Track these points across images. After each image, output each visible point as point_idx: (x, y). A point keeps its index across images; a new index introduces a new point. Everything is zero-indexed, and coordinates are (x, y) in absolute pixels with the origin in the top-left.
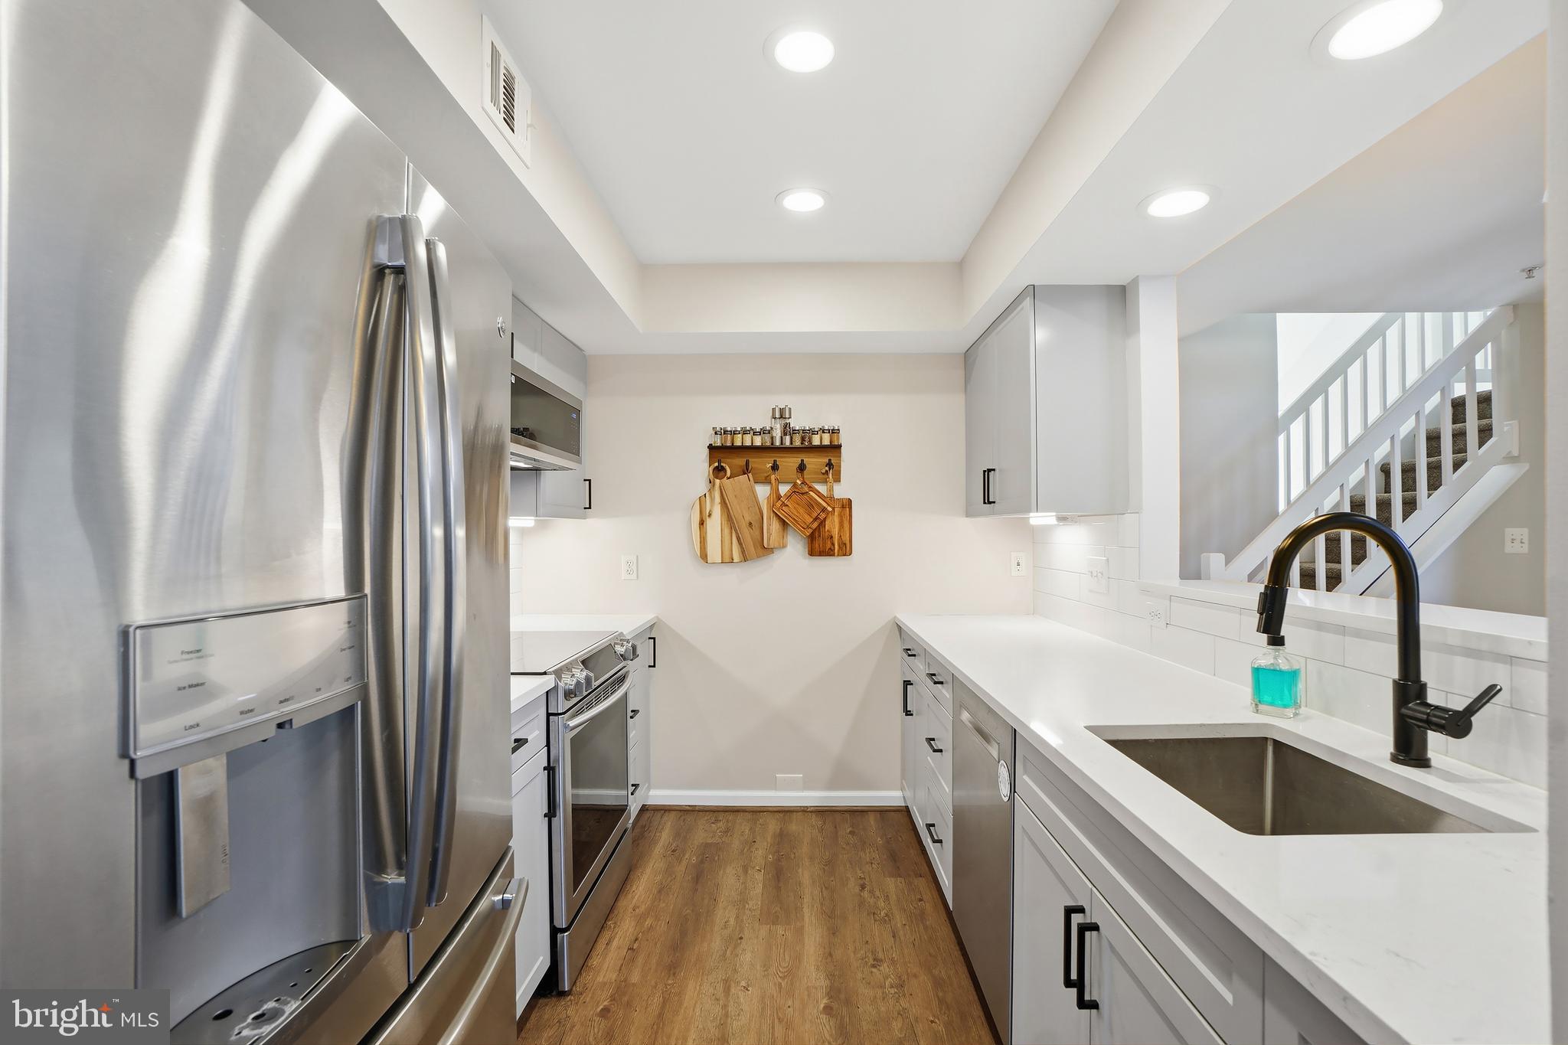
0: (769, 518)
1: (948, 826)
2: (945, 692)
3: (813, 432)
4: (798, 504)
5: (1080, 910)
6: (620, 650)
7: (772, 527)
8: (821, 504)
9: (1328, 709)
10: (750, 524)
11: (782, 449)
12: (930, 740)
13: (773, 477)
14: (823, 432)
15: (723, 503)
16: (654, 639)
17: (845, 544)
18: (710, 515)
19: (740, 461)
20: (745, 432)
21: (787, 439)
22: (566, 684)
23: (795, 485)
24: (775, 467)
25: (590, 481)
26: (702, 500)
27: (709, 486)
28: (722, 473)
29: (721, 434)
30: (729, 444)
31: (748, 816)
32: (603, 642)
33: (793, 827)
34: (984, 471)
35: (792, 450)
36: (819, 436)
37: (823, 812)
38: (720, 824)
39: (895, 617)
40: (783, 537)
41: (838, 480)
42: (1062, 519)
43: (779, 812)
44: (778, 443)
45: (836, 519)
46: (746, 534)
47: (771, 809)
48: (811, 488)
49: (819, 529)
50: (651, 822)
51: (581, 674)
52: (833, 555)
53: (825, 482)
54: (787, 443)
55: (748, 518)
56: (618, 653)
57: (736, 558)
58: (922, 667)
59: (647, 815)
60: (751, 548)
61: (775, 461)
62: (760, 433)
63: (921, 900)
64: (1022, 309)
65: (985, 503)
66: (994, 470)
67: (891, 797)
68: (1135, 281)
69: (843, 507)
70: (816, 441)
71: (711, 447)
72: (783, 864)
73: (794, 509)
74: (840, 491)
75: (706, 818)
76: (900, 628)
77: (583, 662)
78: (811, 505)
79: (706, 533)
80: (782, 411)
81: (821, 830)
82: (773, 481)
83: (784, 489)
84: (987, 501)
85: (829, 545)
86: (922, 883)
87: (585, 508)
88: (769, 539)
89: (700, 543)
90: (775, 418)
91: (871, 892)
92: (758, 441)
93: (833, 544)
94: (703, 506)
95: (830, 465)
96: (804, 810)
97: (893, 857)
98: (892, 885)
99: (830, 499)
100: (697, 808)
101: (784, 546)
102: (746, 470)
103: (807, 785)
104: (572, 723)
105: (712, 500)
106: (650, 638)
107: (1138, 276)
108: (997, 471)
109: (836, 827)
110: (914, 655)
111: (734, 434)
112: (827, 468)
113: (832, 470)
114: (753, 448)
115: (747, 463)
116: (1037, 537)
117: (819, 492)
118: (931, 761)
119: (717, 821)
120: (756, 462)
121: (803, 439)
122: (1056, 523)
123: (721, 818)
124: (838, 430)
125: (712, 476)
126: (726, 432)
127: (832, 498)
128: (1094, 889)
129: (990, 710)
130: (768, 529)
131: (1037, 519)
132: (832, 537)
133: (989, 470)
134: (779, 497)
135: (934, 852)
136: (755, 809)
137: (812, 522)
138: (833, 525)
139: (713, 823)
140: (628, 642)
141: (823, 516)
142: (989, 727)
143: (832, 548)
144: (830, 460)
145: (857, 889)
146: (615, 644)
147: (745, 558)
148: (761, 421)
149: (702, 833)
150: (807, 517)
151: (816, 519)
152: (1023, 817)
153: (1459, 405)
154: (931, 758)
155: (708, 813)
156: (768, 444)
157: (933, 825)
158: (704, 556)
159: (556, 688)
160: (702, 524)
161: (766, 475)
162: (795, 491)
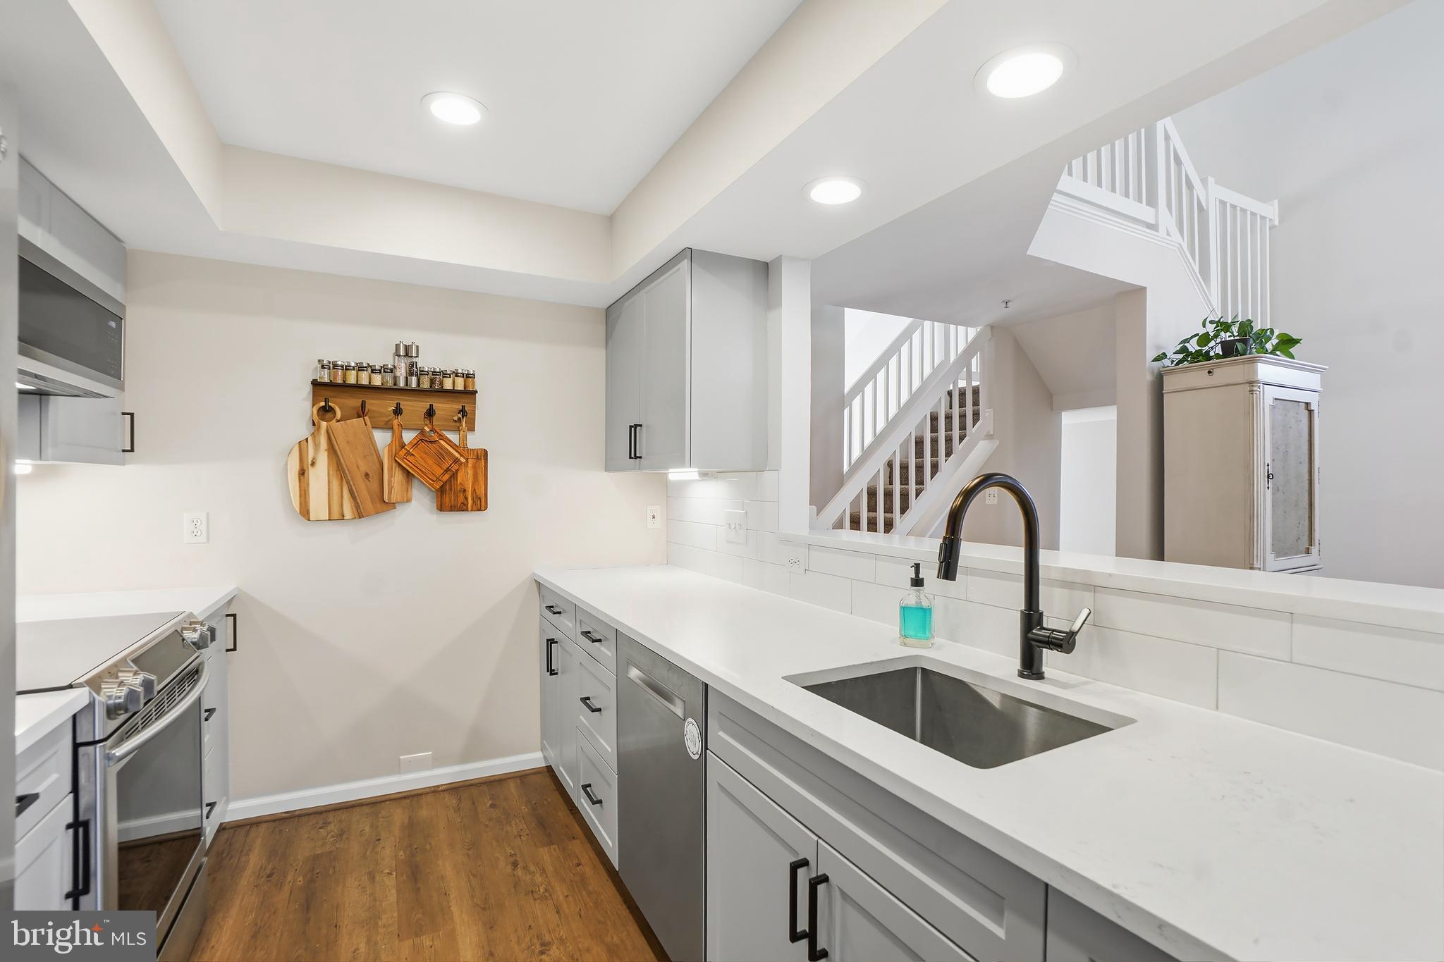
0: (390, 469)
1: (609, 785)
2: (606, 652)
3: (444, 374)
4: (426, 454)
5: (805, 863)
6: (191, 636)
7: (394, 480)
8: (452, 454)
9: (953, 637)
10: (367, 475)
11: (407, 391)
12: (585, 700)
13: (395, 422)
14: (457, 376)
15: (332, 449)
16: (234, 616)
17: (480, 498)
18: (313, 464)
19: (355, 402)
20: (360, 368)
21: (414, 379)
22: (110, 697)
23: (422, 432)
24: (398, 411)
25: (132, 415)
26: (302, 445)
27: (312, 429)
28: (329, 415)
29: (329, 369)
30: (339, 381)
31: (366, 809)
32: (165, 629)
33: (424, 813)
34: (631, 427)
35: (419, 392)
36: (451, 379)
37: (456, 789)
38: (330, 828)
39: (534, 573)
40: (408, 491)
41: (472, 428)
42: (704, 475)
43: (405, 798)
44: (402, 384)
45: (470, 472)
46: (362, 488)
47: (393, 797)
48: (442, 437)
49: (451, 481)
50: (230, 845)
51: (134, 680)
52: (467, 510)
53: (458, 430)
54: (414, 385)
55: (364, 468)
56: (189, 641)
57: (348, 514)
58: (571, 625)
59: (225, 836)
60: (367, 504)
61: (398, 404)
62: (380, 371)
63: (579, 865)
64: (679, 269)
65: (631, 457)
66: (641, 426)
67: (532, 759)
68: (778, 260)
69: (478, 458)
70: (448, 385)
71: (315, 384)
72: (418, 859)
73: (422, 459)
74: (474, 441)
75: (310, 824)
76: (539, 584)
77: (135, 661)
78: (441, 455)
79: (308, 485)
80: (407, 348)
81: (457, 809)
82: (396, 427)
83: (408, 437)
84: (634, 456)
85: (461, 499)
86: (579, 847)
87: (124, 451)
88: (390, 492)
89: (300, 496)
90: (399, 356)
91: (525, 868)
92: (377, 380)
93: (466, 498)
94: (304, 454)
95: (463, 412)
96: (435, 791)
97: (542, 824)
98: (546, 855)
99: (462, 449)
100: (297, 813)
101: (409, 501)
102: (362, 412)
103: (438, 761)
104: (119, 752)
105: (317, 446)
106: (227, 615)
107: (781, 256)
108: (644, 428)
109: (474, 803)
110: (560, 613)
111: (346, 369)
112: (460, 416)
113: (465, 418)
114: (370, 388)
115: (363, 404)
116: (670, 493)
117: (450, 441)
118: (584, 721)
119: (326, 824)
120: (373, 404)
121: (432, 382)
122: (698, 478)
123: (331, 820)
124: (474, 375)
125: (316, 418)
126: (335, 366)
127: (465, 447)
128: (820, 841)
129: (671, 666)
130: (390, 481)
131: (675, 474)
132: (465, 491)
133: (636, 426)
134: (403, 446)
135: (591, 814)
136: (374, 800)
137: (443, 474)
138: (466, 477)
139: (321, 828)
140: (202, 624)
141: (455, 467)
142: (669, 685)
143: (466, 503)
144: (463, 407)
145: (509, 868)
146: (184, 629)
147: (360, 514)
148: (381, 357)
149: (306, 846)
150: (435, 467)
151: (447, 470)
152: (716, 773)
153: (962, 394)
154: (584, 717)
155: (312, 816)
156: (390, 384)
157: (589, 786)
158: (305, 512)
159: (91, 706)
160: (303, 474)
161: (386, 419)
162: (422, 439)
